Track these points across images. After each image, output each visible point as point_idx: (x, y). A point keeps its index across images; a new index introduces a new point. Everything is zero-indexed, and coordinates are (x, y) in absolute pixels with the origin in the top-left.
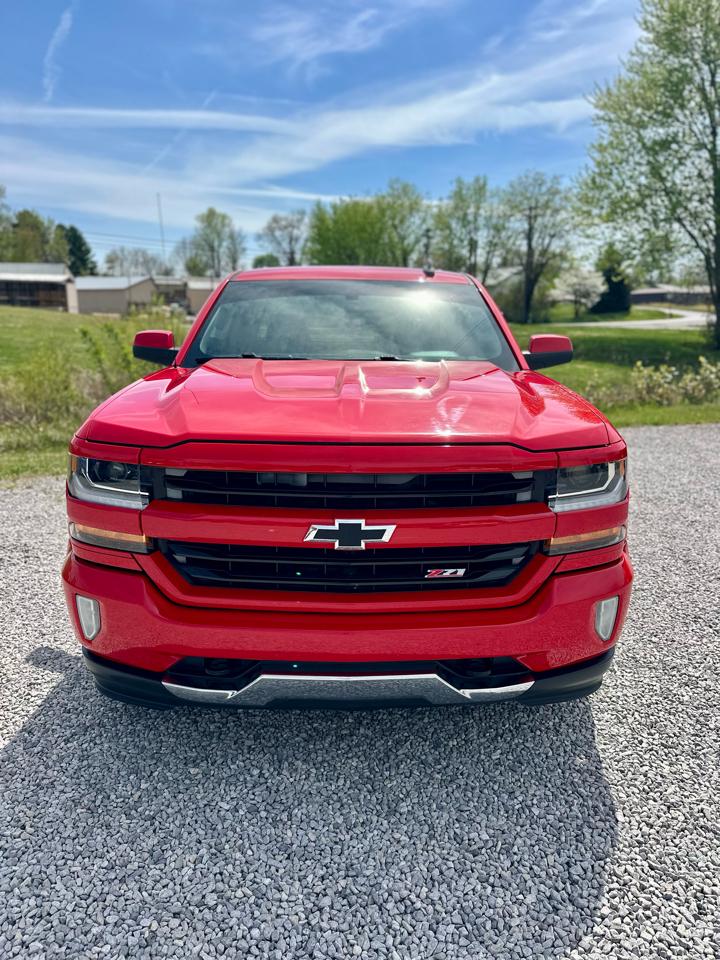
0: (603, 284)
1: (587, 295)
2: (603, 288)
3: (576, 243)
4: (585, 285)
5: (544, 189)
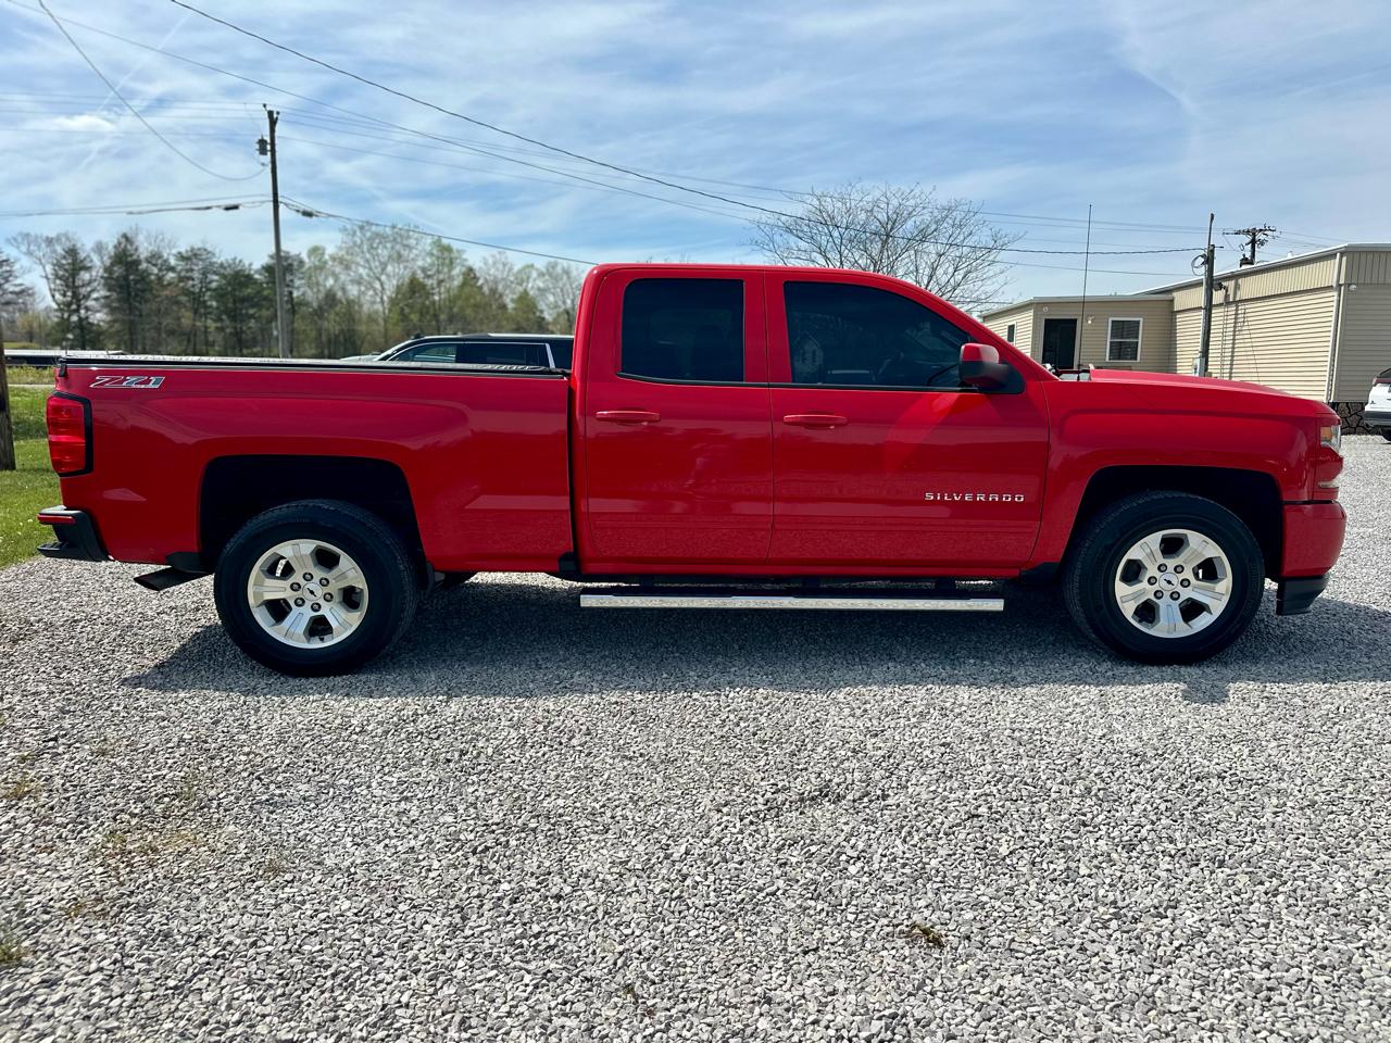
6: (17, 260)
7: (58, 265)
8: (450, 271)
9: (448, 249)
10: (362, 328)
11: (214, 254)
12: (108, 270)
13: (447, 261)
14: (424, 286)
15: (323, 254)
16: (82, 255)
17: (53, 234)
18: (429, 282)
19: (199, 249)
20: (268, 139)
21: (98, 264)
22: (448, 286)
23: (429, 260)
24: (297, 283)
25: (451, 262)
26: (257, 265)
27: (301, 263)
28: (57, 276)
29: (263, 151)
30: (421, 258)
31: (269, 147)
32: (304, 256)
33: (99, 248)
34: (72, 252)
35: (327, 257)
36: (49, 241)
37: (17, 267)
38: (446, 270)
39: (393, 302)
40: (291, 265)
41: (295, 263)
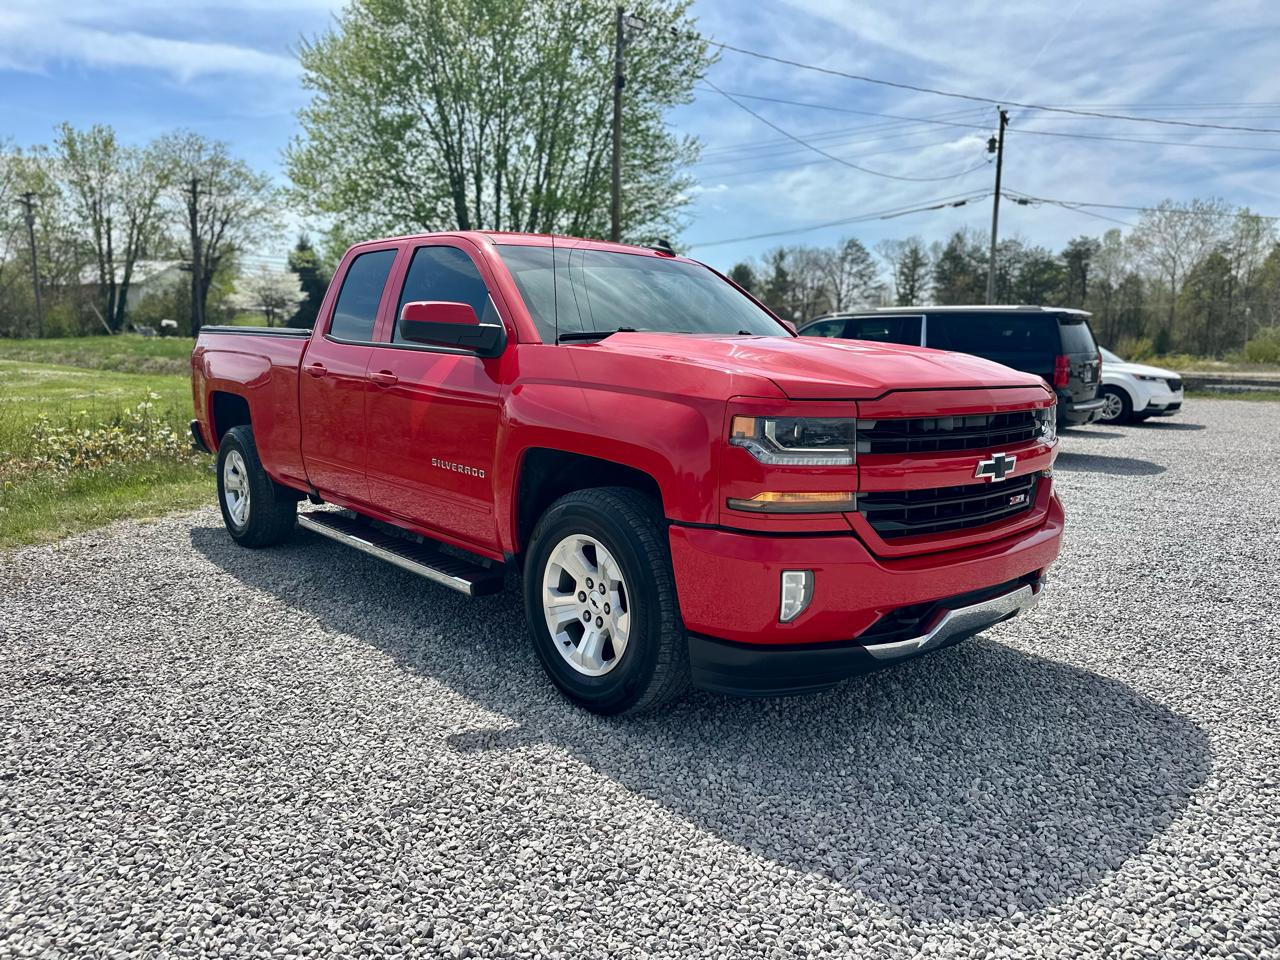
0: (302, 290)
1: (281, 303)
2: (302, 296)
3: (258, 234)
4: (276, 290)
5: (205, 158)
6: (880, 261)
7: (904, 265)
8: (1255, 242)
9: (1257, 219)
10: (1149, 308)
11: (1020, 245)
12: (938, 266)
13: (1253, 233)
14: (1223, 260)
15: (1119, 236)
16: (921, 254)
17: (904, 239)
18: (1228, 257)
19: (1010, 241)
20: (997, 138)
21: (932, 259)
22: (1250, 258)
23: (1232, 234)
24: (1092, 266)
25: (1258, 234)
26: (1056, 252)
27: (1099, 246)
28: (902, 273)
29: (991, 149)
30: (1224, 232)
31: (997, 145)
32: (1101, 240)
33: (935, 247)
34: (915, 252)
35: (1122, 239)
36: (902, 245)
37: (878, 267)
38: (1250, 242)
39: (1188, 280)
40: (1088, 249)
41: (1093, 248)
